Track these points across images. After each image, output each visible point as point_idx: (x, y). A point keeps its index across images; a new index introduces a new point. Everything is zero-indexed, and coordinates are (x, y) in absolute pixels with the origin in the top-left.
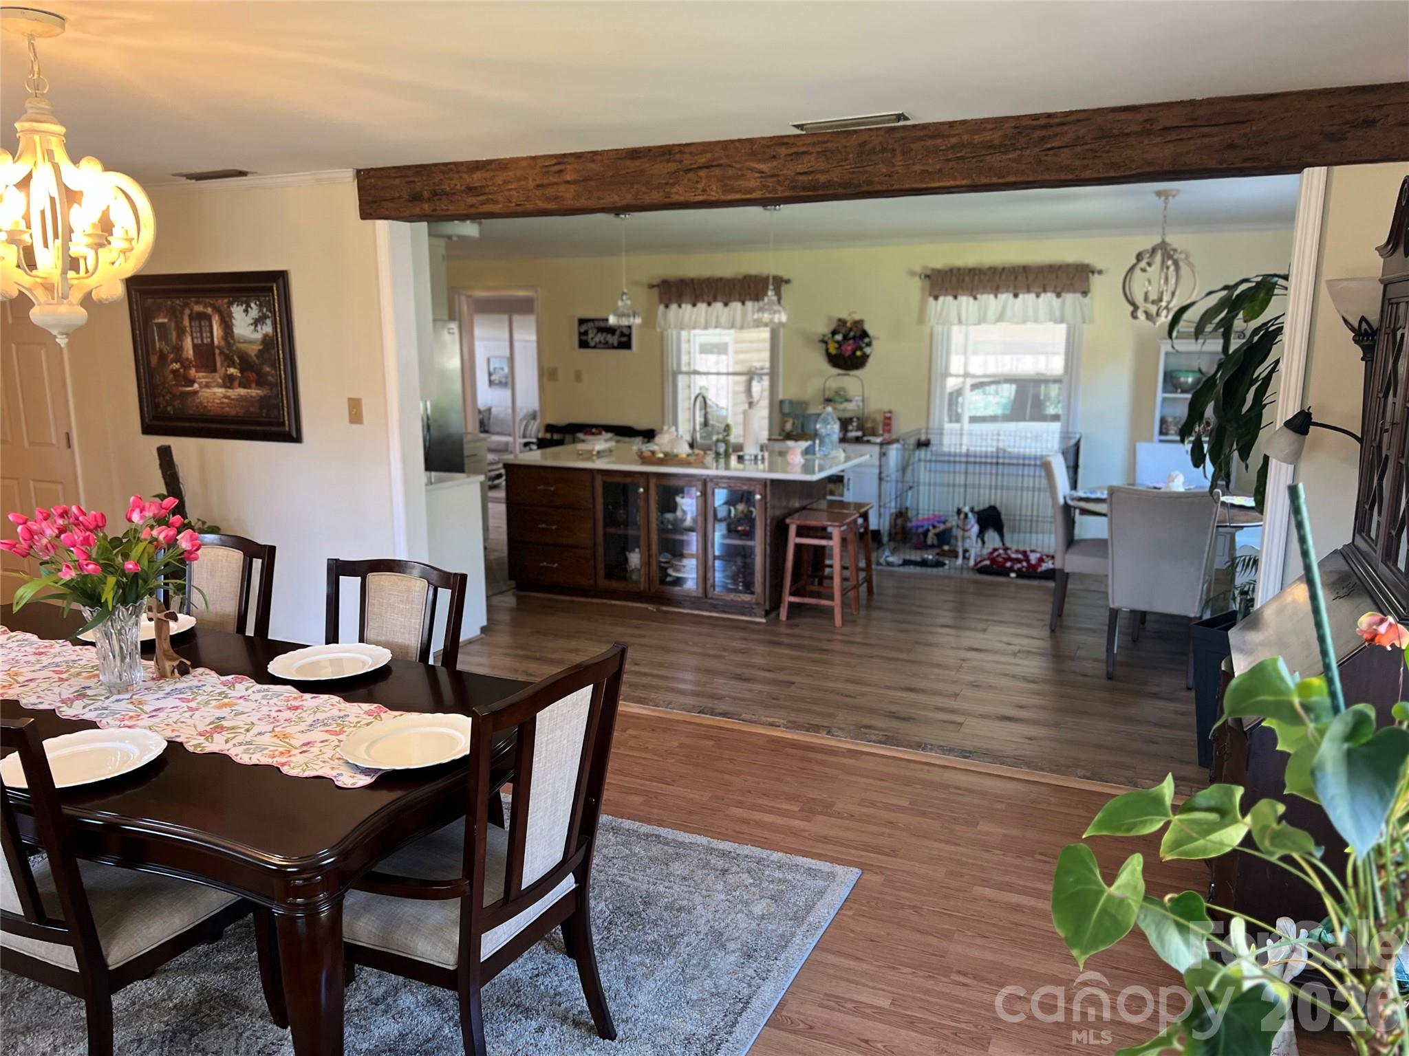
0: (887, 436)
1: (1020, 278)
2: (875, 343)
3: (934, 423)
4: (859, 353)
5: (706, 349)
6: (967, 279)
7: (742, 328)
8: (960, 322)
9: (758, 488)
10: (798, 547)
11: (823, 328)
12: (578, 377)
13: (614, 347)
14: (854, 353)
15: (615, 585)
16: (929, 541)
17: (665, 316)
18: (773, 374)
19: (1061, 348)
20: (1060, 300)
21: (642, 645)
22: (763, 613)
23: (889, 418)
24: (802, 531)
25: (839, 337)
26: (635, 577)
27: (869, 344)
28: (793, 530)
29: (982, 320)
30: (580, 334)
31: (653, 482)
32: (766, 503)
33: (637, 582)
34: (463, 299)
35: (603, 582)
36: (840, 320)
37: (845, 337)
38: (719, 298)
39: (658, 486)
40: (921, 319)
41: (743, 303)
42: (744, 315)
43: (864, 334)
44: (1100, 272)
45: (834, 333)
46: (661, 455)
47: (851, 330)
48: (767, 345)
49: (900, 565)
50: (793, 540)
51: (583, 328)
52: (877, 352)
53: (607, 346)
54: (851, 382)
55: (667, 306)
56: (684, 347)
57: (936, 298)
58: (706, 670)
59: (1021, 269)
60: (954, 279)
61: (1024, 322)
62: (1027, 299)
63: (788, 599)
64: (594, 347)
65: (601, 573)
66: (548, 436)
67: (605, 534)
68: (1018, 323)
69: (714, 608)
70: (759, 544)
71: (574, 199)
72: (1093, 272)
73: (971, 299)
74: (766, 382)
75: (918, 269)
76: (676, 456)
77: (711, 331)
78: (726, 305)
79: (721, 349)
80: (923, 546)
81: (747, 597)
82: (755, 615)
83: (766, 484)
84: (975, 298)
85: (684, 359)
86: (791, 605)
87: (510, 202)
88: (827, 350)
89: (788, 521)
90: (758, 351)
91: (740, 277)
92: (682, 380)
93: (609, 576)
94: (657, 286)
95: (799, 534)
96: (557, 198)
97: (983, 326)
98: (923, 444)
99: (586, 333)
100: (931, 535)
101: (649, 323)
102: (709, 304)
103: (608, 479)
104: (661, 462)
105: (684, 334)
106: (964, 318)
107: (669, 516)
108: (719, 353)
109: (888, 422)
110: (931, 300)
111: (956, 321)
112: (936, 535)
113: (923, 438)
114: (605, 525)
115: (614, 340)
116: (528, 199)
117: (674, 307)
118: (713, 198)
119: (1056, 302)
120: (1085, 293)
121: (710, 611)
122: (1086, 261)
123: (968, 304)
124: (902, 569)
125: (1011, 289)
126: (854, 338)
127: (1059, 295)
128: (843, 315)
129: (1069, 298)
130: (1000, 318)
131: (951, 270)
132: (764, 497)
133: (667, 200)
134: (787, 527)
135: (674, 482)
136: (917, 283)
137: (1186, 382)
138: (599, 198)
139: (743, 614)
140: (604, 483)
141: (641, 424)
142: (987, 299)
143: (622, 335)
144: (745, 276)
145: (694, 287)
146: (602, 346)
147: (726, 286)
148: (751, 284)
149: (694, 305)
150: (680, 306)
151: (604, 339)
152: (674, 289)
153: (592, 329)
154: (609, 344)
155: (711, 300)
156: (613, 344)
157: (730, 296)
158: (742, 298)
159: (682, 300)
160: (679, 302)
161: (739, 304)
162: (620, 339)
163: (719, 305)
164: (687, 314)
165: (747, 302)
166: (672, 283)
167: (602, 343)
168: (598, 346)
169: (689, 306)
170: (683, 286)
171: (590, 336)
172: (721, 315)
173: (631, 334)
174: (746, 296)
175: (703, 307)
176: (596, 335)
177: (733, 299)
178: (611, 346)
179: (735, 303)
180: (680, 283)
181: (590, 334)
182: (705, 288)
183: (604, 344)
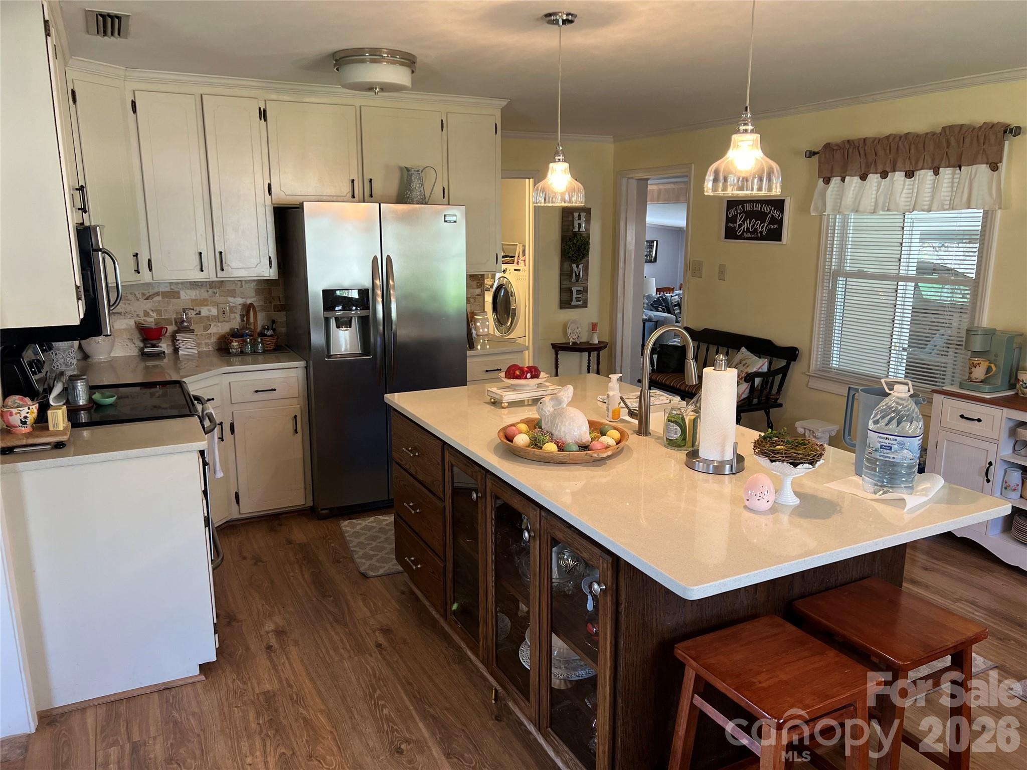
12: (722, 273)
13: (762, 238)
17: (823, 196)
30: (728, 220)
31: (489, 486)
38: (900, 165)
41: (936, 173)
42: (935, 190)
51: (732, 213)
53: (755, 235)
55: (827, 181)
64: (741, 237)
78: (910, 174)
94: (817, 153)
99: (734, 219)
101: (805, 205)
102: (884, 175)
115: (763, 227)
117: (835, 181)
141: (782, 339)
143: (772, 220)
144: (944, 128)
145: (865, 150)
146: (749, 235)
147: (913, 146)
148: (952, 140)
149: (863, 177)
150: (843, 180)
151: (753, 226)
152: (838, 155)
153: (740, 213)
154: (757, 233)
155: (888, 170)
156: (761, 232)
157: (917, 163)
158: (936, 164)
159: (846, 172)
160: (843, 175)
161: (930, 173)
162: (771, 226)
163: (898, 177)
164: (851, 192)
165: (941, 169)
166: (835, 148)
167: (749, 232)
168: (745, 235)
169: (856, 179)
170: (850, 151)
171: (738, 223)
172: (900, 191)
173: (782, 218)
174: (942, 159)
175: (875, 180)
176: (743, 221)
177: (920, 164)
178: (759, 235)
179: (923, 172)
180: (847, 146)
181: (738, 221)
182: (881, 153)
183: (752, 233)
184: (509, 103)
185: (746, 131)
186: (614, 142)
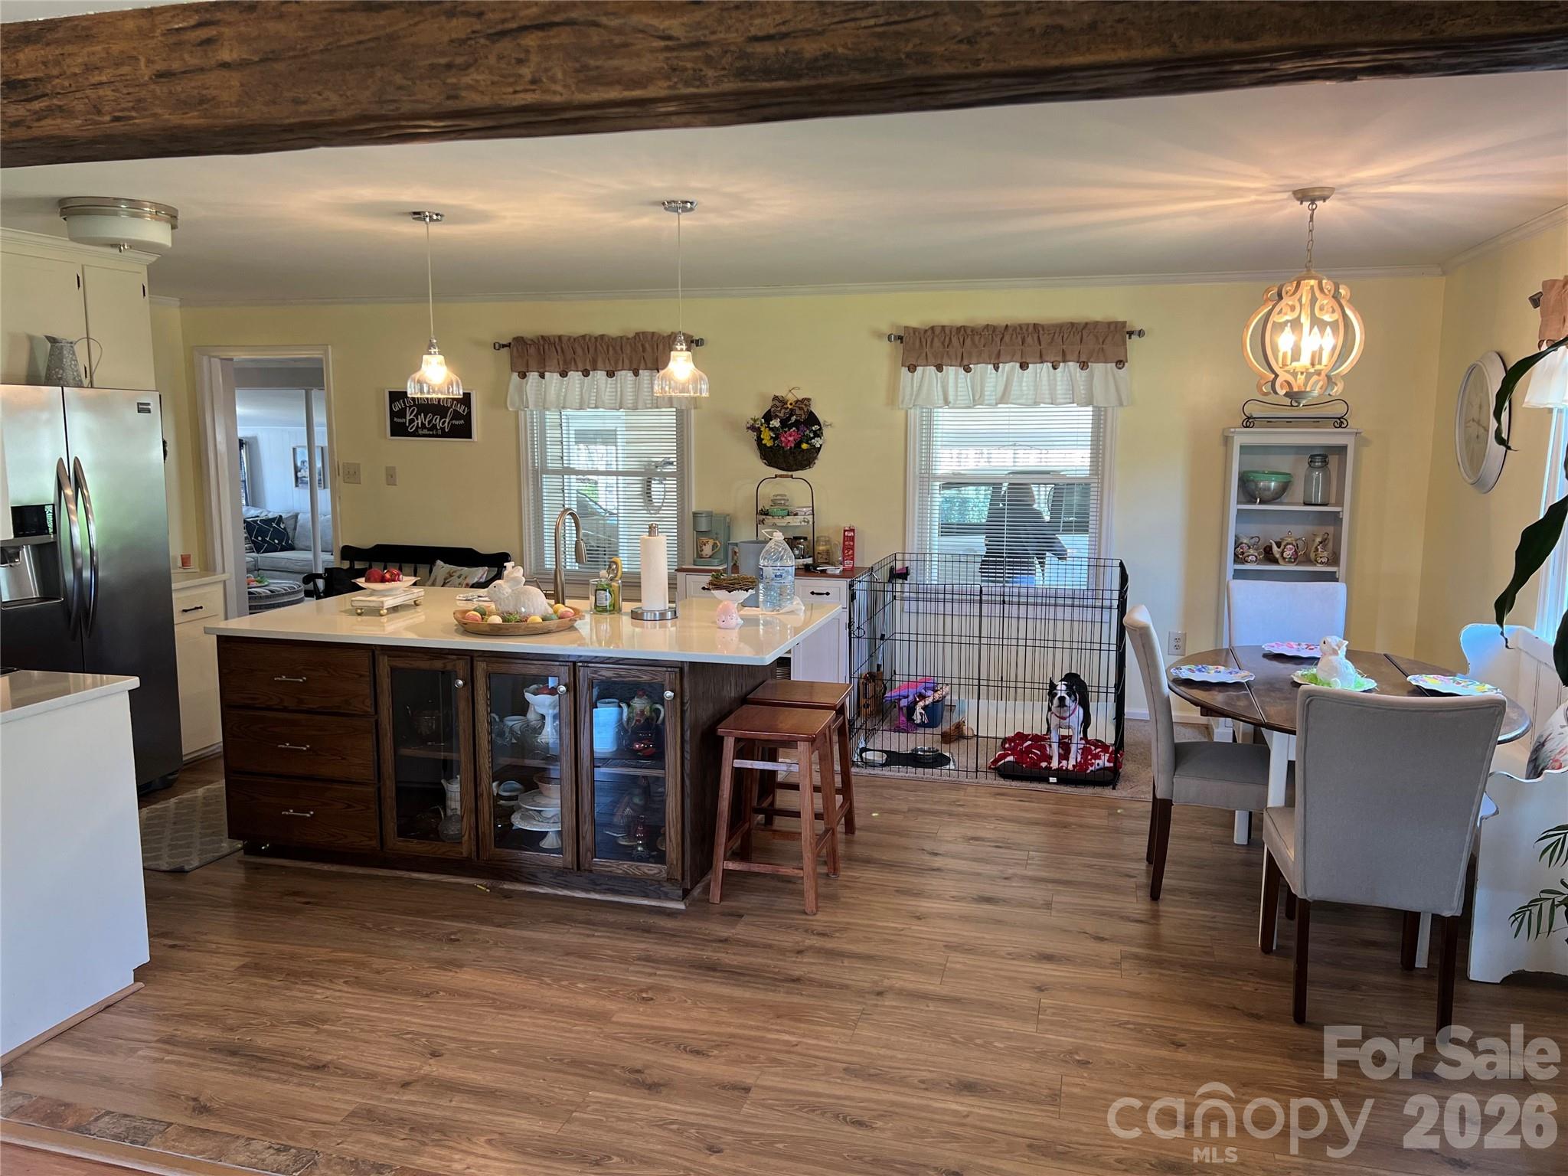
0: (848, 564)
1: (1029, 340)
2: (825, 431)
3: (913, 546)
4: (804, 446)
5: (586, 438)
6: (954, 340)
7: (635, 408)
8: (947, 402)
9: (667, 677)
10: (738, 773)
11: (754, 411)
12: (391, 477)
13: (444, 435)
14: (798, 445)
15: (415, 847)
16: (917, 717)
17: (521, 391)
18: (682, 476)
19: (1087, 440)
20: (1084, 373)
21: (452, 992)
22: (680, 892)
23: (852, 539)
24: (745, 749)
25: (775, 423)
26: (453, 829)
27: (818, 434)
28: (729, 744)
29: (976, 399)
30: (393, 414)
31: (481, 667)
32: (683, 704)
33: (457, 841)
34: (217, 364)
35: (397, 844)
36: (776, 398)
37: (784, 423)
38: (600, 364)
39: (489, 676)
40: (892, 399)
41: (636, 374)
42: (637, 390)
43: (812, 419)
44: (1141, 333)
45: (768, 417)
46: (496, 620)
47: (792, 413)
48: (672, 434)
49: (883, 765)
50: (731, 762)
51: (397, 407)
52: (830, 443)
53: (434, 432)
54: (794, 488)
55: (523, 375)
56: (552, 434)
57: (912, 369)
58: (574, 1063)
59: (1031, 329)
60: (937, 343)
61: (1036, 403)
62: (1040, 371)
63: (724, 864)
64: (415, 434)
65: (391, 826)
66: (346, 565)
67: (398, 759)
68: (1028, 405)
69: (594, 885)
70: (672, 773)
71: (239, 103)
72: (1131, 333)
73: (961, 370)
74: (671, 483)
75: (886, 329)
76: (524, 619)
77: (589, 412)
78: (610, 374)
79: (607, 437)
80: (909, 725)
81: (651, 869)
82: (667, 897)
83: (682, 670)
84: (967, 370)
85: (552, 451)
86: (727, 873)
87: (99, 112)
88: (759, 440)
89: (721, 731)
90: (661, 440)
91: (631, 335)
92: (549, 483)
93: (403, 832)
94: (509, 345)
95: (739, 755)
96: (202, 101)
97: (979, 408)
98: (899, 575)
99: (402, 413)
100: (919, 709)
101: (498, 400)
102: (586, 374)
103: (400, 663)
104: (495, 632)
105: (551, 416)
106: (951, 398)
107: (513, 722)
108: (605, 443)
109: (849, 540)
110: (905, 370)
111: (941, 402)
112: (925, 708)
113: (899, 566)
114: (397, 744)
115: (446, 424)
116: (139, 105)
117: (533, 376)
118: (557, 99)
119: (1080, 375)
120: (1120, 363)
121: (587, 891)
122: (1121, 318)
123: (956, 374)
124: (886, 772)
125: (1018, 356)
126: (797, 424)
127: (1084, 366)
128: (781, 393)
129: (1098, 368)
130: (1003, 399)
131: (932, 328)
132: (680, 695)
133: (452, 105)
134: (720, 740)
135: (519, 668)
136: (885, 348)
137: (1269, 489)
138: (296, 101)
139: (646, 896)
140: (393, 669)
141: (486, 546)
142: (984, 371)
143: (457, 415)
144: (637, 334)
145: (562, 348)
146: (425, 432)
147: (611, 349)
148: (647, 345)
149: (563, 374)
150: (542, 376)
151: (429, 422)
152: (532, 350)
153: (410, 407)
154: (437, 429)
155: (588, 368)
156: (443, 429)
157: (616, 363)
158: (635, 366)
159: (545, 366)
160: (541, 370)
161: (630, 374)
162: (454, 422)
163: (600, 376)
164: (553, 388)
165: (640, 371)
166: (529, 342)
167: (426, 428)
168: (420, 432)
169: (556, 376)
170: (546, 347)
171: (408, 418)
172: (603, 389)
173: (469, 413)
174: (640, 363)
175: (577, 378)
176: (416, 416)
177: (620, 366)
178: (440, 432)
179: (623, 372)
180: (542, 342)
181: (408, 415)
182: (579, 351)
183: (429, 429)
184: (159, 258)
185: (682, 350)
186: (180, 307)
